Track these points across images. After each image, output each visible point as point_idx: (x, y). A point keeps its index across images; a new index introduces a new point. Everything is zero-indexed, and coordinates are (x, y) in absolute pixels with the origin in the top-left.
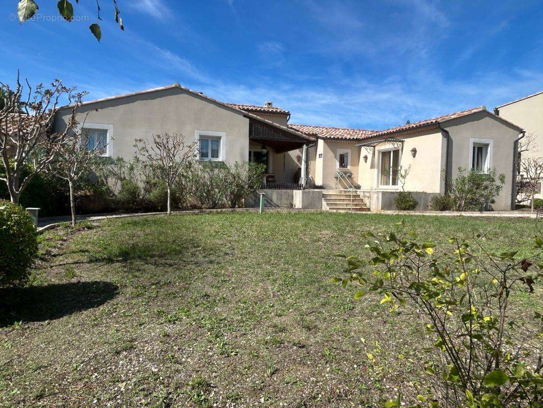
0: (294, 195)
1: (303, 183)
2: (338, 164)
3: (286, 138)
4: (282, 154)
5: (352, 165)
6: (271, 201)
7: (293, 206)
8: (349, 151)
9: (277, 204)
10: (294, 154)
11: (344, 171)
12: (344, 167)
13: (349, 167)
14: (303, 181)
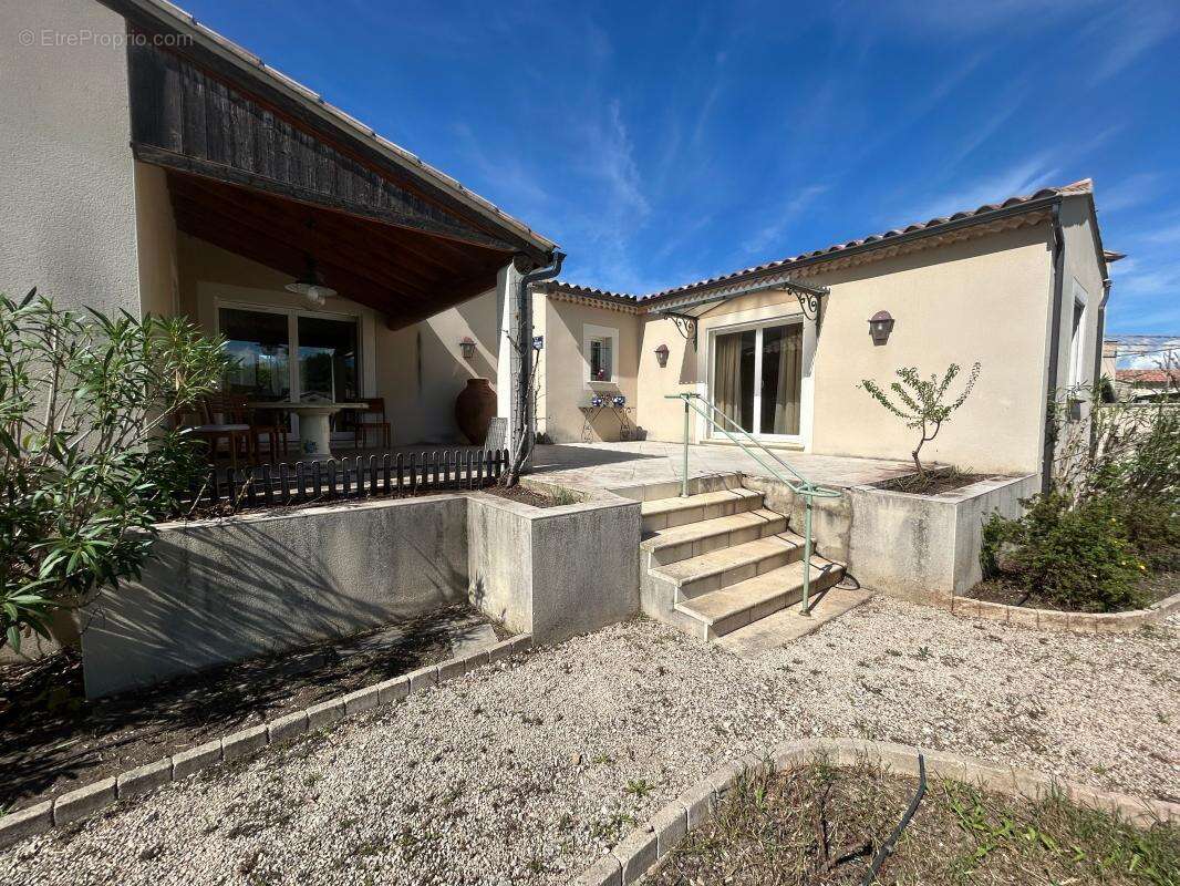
0: (474, 525)
1: (508, 445)
2: (587, 369)
3: (411, 213)
4: (407, 334)
5: (621, 374)
6: (323, 586)
7: (467, 584)
8: (613, 333)
9: (370, 599)
10: (449, 325)
11: (602, 389)
12: (601, 378)
13: (614, 379)
14: (505, 437)
